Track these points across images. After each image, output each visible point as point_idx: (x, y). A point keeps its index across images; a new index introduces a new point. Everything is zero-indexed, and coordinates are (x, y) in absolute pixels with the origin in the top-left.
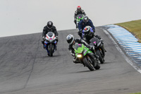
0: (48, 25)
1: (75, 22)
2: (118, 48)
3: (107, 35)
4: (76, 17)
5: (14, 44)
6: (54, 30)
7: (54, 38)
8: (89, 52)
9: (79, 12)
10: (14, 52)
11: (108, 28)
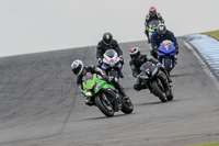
2: (207, 70)
3: (190, 51)
5: (45, 65)
6: (115, 46)
7: (116, 58)
8: (106, 86)
9: (153, 17)
10: (45, 76)
11: (192, 39)
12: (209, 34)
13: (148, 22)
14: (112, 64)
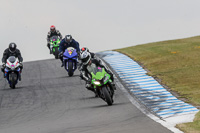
0: (10, 47)
1: (49, 45)
2: (119, 84)
4: (49, 40)
6: (17, 54)
9: (54, 34)
11: (104, 56)
12: (120, 51)
13: (49, 37)
14: (13, 68)
